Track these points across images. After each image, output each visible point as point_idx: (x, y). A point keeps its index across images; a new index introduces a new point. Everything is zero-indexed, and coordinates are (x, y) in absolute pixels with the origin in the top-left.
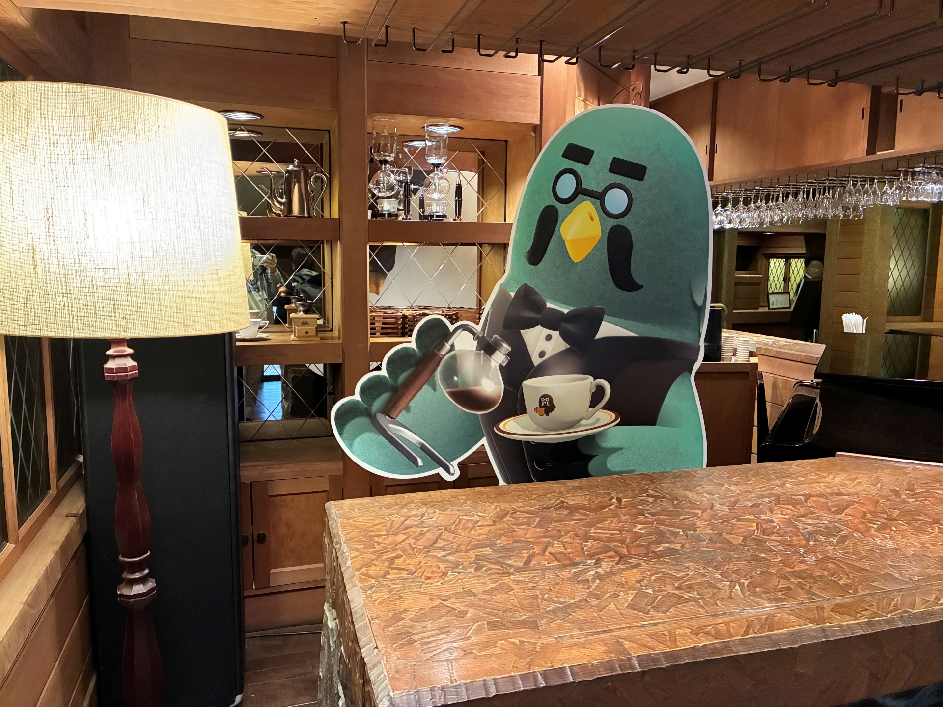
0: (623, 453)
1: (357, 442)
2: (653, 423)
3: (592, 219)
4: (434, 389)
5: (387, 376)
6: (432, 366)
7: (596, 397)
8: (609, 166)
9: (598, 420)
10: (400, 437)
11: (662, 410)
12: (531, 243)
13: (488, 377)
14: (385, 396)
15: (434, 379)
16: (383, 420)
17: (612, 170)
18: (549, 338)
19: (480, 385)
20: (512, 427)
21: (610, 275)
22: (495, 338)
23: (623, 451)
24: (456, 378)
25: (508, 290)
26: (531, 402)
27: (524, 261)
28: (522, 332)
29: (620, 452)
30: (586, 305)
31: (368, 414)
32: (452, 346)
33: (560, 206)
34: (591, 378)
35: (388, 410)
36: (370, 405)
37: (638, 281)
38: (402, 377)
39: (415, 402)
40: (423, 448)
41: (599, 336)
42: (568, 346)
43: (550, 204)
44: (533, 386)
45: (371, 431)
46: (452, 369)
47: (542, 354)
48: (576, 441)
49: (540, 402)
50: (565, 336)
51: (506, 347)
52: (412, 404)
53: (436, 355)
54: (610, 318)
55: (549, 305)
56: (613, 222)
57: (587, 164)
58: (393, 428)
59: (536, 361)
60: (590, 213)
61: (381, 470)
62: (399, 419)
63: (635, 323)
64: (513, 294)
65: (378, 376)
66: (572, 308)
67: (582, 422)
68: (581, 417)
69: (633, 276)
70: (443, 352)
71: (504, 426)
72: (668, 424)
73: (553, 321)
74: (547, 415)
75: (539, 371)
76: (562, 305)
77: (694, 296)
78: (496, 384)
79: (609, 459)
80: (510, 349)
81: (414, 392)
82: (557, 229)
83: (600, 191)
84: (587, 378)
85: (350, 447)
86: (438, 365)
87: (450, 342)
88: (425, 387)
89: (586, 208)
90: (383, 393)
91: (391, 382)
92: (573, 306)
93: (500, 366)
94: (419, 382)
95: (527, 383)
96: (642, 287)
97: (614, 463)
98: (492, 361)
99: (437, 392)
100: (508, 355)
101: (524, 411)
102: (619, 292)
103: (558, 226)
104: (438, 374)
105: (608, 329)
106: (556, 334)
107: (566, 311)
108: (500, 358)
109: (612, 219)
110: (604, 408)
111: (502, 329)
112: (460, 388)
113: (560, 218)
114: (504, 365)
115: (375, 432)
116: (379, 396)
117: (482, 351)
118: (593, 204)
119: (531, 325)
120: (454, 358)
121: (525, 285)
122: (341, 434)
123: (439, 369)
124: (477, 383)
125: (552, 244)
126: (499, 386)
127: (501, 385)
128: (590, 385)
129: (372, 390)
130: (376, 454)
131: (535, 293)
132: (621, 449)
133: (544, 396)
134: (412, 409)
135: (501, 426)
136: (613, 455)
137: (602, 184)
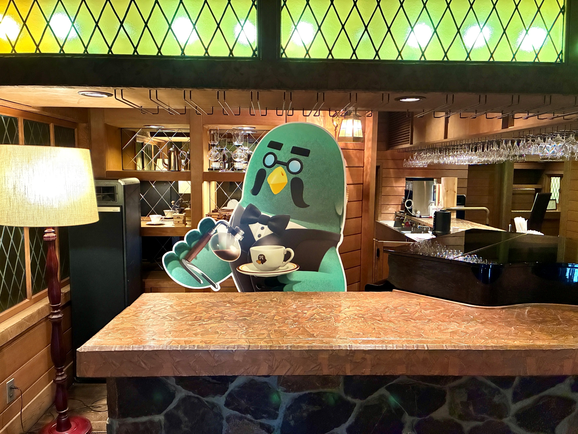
0: (301, 284)
1: (174, 271)
2: (317, 271)
3: (283, 175)
4: (208, 250)
5: (187, 243)
6: (207, 239)
7: (287, 257)
8: (291, 150)
9: (288, 267)
10: (193, 270)
11: (321, 264)
12: (253, 186)
13: (233, 245)
14: (185, 252)
15: (208, 245)
16: (184, 261)
17: (292, 152)
18: (262, 228)
19: (230, 249)
20: (245, 268)
21: (292, 200)
22: (237, 228)
23: (301, 283)
24: (218, 245)
25: (242, 206)
26: (254, 258)
27: (250, 193)
28: (249, 225)
29: (299, 283)
30: (281, 214)
31: (178, 259)
32: (216, 231)
33: (266, 169)
34: (284, 248)
35: (187, 258)
36: (179, 255)
37: (307, 204)
38: (193, 244)
39: (199, 255)
40: (203, 276)
41: (287, 228)
42: (272, 232)
43: (262, 168)
44: (255, 251)
45: (180, 267)
46: (216, 242)
47: (259, 236)
48: (277, 276)
49: (259, 258)
50: (270, 228)
51: (242, 232)
52: (198, 256)
53: (209, 235)
54: (293, 220)
55: (262, 213)
56: (293, 176)
57: (280, 150)
58: (189, 266)
59: (257, 239)
60: (281, 172)
61: (184, 284)
62: (192, 262)
63: (306, 222)
64: (245, 208)
65: (183, 243)
66: (274, 215)
67: (280, 268)
68: (279, 265)
69: (304, 201)
70: (212, 233)
71: (241, 268)
72: (324, 271)
73: (264, 221)
74: (262, 264)
75: (258, 243)
76: (269, 213)
77: (337, 211)
78: (237, 249)
79: (294, 286)
80: (244, 233)
81: (199, 250)
82: (265, 179)
83: (287, 162)
84: (282, 248)
85: (171, 273)
86: (210, 239)
87: (215, 229)
88: (204, 248)
89: (280, 169)
90: (185, 250)
91: (188, 245)
92: (274, 214)
93: (239, 241)
94: (201, 246)
95: (252, 249)
96: (309, 206)
97: (296, 288)
98: (235, 238)
99: (210, 251)
100: (243, 235)
101: (251, 261)
102: (297, 208)
103: (266, 178)
104: (210, 243)
105: (292, 225)
106: (266, 227)
107: (271, 216)
108: (239, 236)
109: (293, 175)
110: (291, 262)
111: (240, 224)
112: (220, 250)
113: (267, 174)
114: (241, 240)
115: (181, 268)
116: (183, 251)
117: (231, 234)
118: (283, 168)
119: (254, 222)
120: (217, 236)
121: (251, 204)
122: (167, 267)
123: (210, 241)
124: (228, 248)
125: (263, 186)
126: (238, 250)
127: (239, 249)
128: (283, 250)
129: (180, 249)
130: (182, 276)
131: (256, 208)
132: (300, 282)
133: (261, 255)
134: (198, 258)
135: (240, 268)
136: (296, 285)
137: (287, 159)
